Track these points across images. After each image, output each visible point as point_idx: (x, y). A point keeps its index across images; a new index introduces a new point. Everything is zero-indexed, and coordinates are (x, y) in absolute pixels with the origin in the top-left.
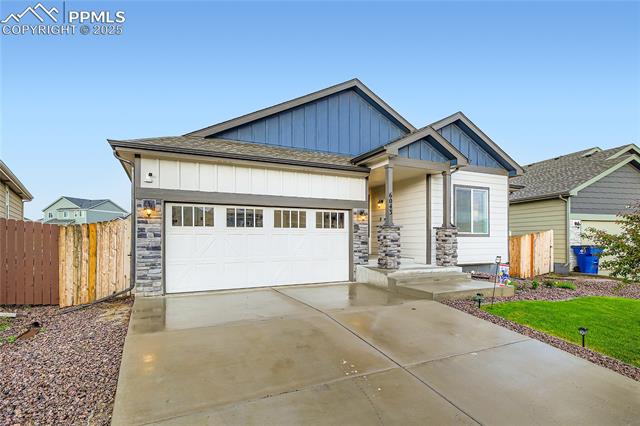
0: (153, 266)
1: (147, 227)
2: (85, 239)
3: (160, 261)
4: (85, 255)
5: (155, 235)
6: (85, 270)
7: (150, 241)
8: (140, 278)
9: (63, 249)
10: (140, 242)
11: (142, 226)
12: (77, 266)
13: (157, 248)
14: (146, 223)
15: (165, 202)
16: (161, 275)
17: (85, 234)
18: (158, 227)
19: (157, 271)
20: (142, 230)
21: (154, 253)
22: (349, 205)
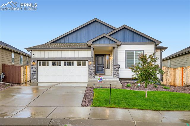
0: (34, 75)
1: (33, 67)
2: (25, 69)
3: (36, 74)
4: (25, 73)
5: (35, 68)
6: (25, 76)
7: (34, 70)
8: (32, 78)
9: (21, 71)
10: (32, 70)
11: (32, 66)
12: (24, 75)
13: (35, 71)
14: (33, 65)
15: (37, 61)
16: (36, 78)
17: (25, 68)
18: (36, 66)
19: (35, 77)
20: (32, 67)
21: (35, 73)
22: (87, 59)
